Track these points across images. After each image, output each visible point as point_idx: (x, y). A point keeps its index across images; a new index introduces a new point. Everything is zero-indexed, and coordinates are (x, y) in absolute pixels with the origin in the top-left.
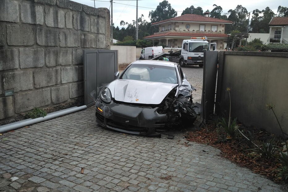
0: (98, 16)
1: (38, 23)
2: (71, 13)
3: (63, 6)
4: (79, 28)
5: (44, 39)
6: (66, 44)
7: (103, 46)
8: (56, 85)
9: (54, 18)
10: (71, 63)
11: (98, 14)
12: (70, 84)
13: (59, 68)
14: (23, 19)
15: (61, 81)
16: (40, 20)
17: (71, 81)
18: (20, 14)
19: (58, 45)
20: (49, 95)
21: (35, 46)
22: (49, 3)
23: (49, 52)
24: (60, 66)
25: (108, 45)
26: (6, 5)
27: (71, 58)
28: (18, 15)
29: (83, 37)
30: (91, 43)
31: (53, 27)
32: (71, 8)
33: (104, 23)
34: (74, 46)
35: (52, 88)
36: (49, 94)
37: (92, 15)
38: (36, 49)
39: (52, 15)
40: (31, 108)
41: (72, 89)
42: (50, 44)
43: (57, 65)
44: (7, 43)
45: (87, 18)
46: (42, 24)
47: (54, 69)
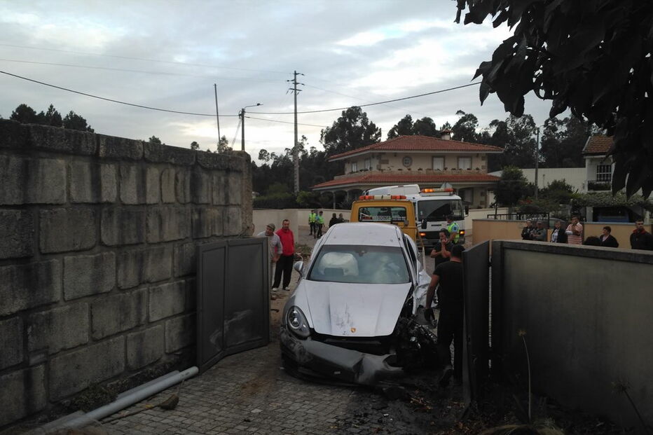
0: (228, 171)
1: (105, 200)
2: (173, 171)
3: (157, 159)
4: (188, 200)
5: (116, 231)
6: (161, 236)
7: (237, 230)
8: (138, 326)
9: (138, 186)
10: (170, 276)
11: (227, 167)
12: (168, 322)
13: (144, 289)
14: (74, 194)
15: (148, 317)
16: (109, 193)
17: (170, 315)
18: (69, 186)
19: (144, 241)
20: (122, 352)
21: (97, 249)
22: (129, 156)
23: (126, 258)
24: (148, 285)
25: (248, 228)
26: (40, 170)
27: (170, 264)
28: (64, 187)
29: (196, 217)
30: (213, 227)
31: (136, 203)
32: (173, 161)
33: (240, 181)
34: (177, 237)
35: (129, 335)
36: (122, 349)
37: (214, 169)
38: (98, 255)
39: (135, 180)
40: (83, 385)
41: (170, 331)
42: (127, 241)
43: (140, 284)
44: (39, 249)
45: (205, 176)
46: (113, 200)
47: (135, 292)
